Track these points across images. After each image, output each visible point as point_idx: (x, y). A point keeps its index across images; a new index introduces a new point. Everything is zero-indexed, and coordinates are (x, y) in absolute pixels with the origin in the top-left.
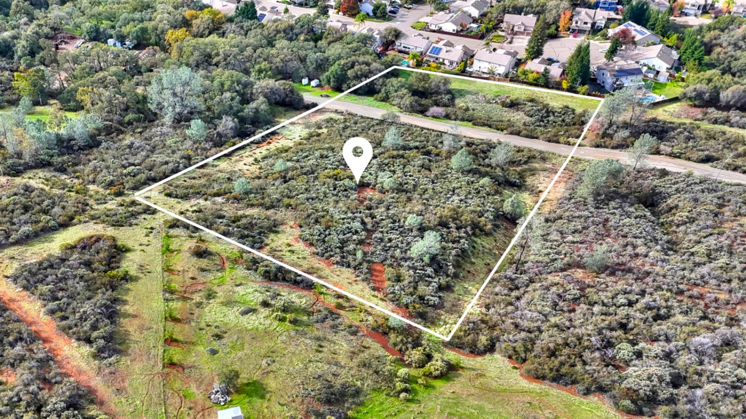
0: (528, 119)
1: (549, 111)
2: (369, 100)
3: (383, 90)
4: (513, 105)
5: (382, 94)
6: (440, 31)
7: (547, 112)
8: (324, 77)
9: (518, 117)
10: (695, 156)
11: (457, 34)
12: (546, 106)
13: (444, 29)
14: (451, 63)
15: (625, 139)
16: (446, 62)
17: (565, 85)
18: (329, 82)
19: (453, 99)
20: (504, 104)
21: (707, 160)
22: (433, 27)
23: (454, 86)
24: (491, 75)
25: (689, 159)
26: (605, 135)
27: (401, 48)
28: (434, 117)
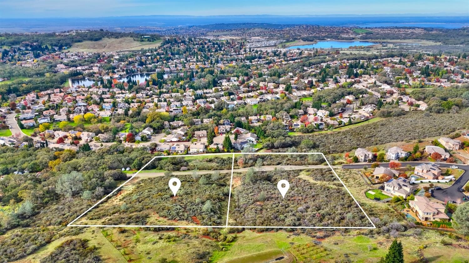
0: (217, 164)
1: (224, 160)
2: (154, 170)
3: (159, 166)
4: (210, 161)
5: (159, 167)
6: (171, 142)
7: (223, 160)
8: (132, 166)
9: (214, 164)
10: (275, 163)
11: (179, 141)
12: (222, 159)
13: (173, 141)
14: (181, 151)
15: (252, 163)
16: (179, 151)
17: (226, 150)
18: (135, 167)
19: (187, 163)
20: (207, 161)
21: (279, 164)
22: (168, 141)
23: (186, 159)
24: (198, 153)
25: (274, 165)
26: (245, 163)
27: (159, 150)
28: (183, 171)
